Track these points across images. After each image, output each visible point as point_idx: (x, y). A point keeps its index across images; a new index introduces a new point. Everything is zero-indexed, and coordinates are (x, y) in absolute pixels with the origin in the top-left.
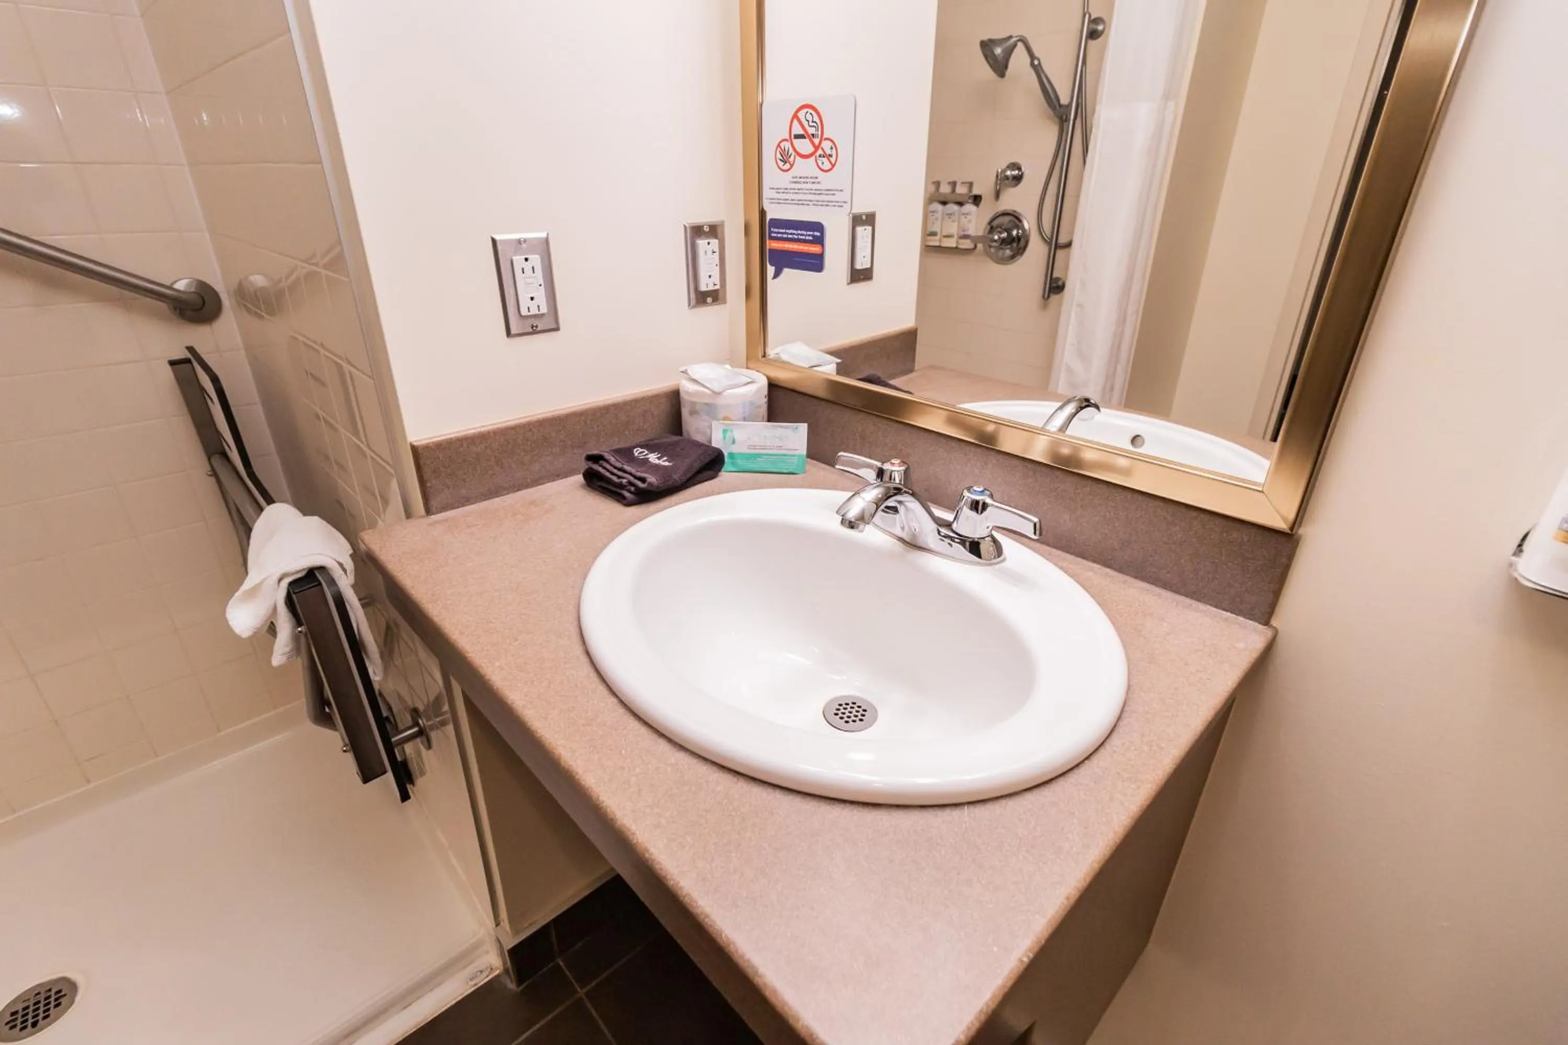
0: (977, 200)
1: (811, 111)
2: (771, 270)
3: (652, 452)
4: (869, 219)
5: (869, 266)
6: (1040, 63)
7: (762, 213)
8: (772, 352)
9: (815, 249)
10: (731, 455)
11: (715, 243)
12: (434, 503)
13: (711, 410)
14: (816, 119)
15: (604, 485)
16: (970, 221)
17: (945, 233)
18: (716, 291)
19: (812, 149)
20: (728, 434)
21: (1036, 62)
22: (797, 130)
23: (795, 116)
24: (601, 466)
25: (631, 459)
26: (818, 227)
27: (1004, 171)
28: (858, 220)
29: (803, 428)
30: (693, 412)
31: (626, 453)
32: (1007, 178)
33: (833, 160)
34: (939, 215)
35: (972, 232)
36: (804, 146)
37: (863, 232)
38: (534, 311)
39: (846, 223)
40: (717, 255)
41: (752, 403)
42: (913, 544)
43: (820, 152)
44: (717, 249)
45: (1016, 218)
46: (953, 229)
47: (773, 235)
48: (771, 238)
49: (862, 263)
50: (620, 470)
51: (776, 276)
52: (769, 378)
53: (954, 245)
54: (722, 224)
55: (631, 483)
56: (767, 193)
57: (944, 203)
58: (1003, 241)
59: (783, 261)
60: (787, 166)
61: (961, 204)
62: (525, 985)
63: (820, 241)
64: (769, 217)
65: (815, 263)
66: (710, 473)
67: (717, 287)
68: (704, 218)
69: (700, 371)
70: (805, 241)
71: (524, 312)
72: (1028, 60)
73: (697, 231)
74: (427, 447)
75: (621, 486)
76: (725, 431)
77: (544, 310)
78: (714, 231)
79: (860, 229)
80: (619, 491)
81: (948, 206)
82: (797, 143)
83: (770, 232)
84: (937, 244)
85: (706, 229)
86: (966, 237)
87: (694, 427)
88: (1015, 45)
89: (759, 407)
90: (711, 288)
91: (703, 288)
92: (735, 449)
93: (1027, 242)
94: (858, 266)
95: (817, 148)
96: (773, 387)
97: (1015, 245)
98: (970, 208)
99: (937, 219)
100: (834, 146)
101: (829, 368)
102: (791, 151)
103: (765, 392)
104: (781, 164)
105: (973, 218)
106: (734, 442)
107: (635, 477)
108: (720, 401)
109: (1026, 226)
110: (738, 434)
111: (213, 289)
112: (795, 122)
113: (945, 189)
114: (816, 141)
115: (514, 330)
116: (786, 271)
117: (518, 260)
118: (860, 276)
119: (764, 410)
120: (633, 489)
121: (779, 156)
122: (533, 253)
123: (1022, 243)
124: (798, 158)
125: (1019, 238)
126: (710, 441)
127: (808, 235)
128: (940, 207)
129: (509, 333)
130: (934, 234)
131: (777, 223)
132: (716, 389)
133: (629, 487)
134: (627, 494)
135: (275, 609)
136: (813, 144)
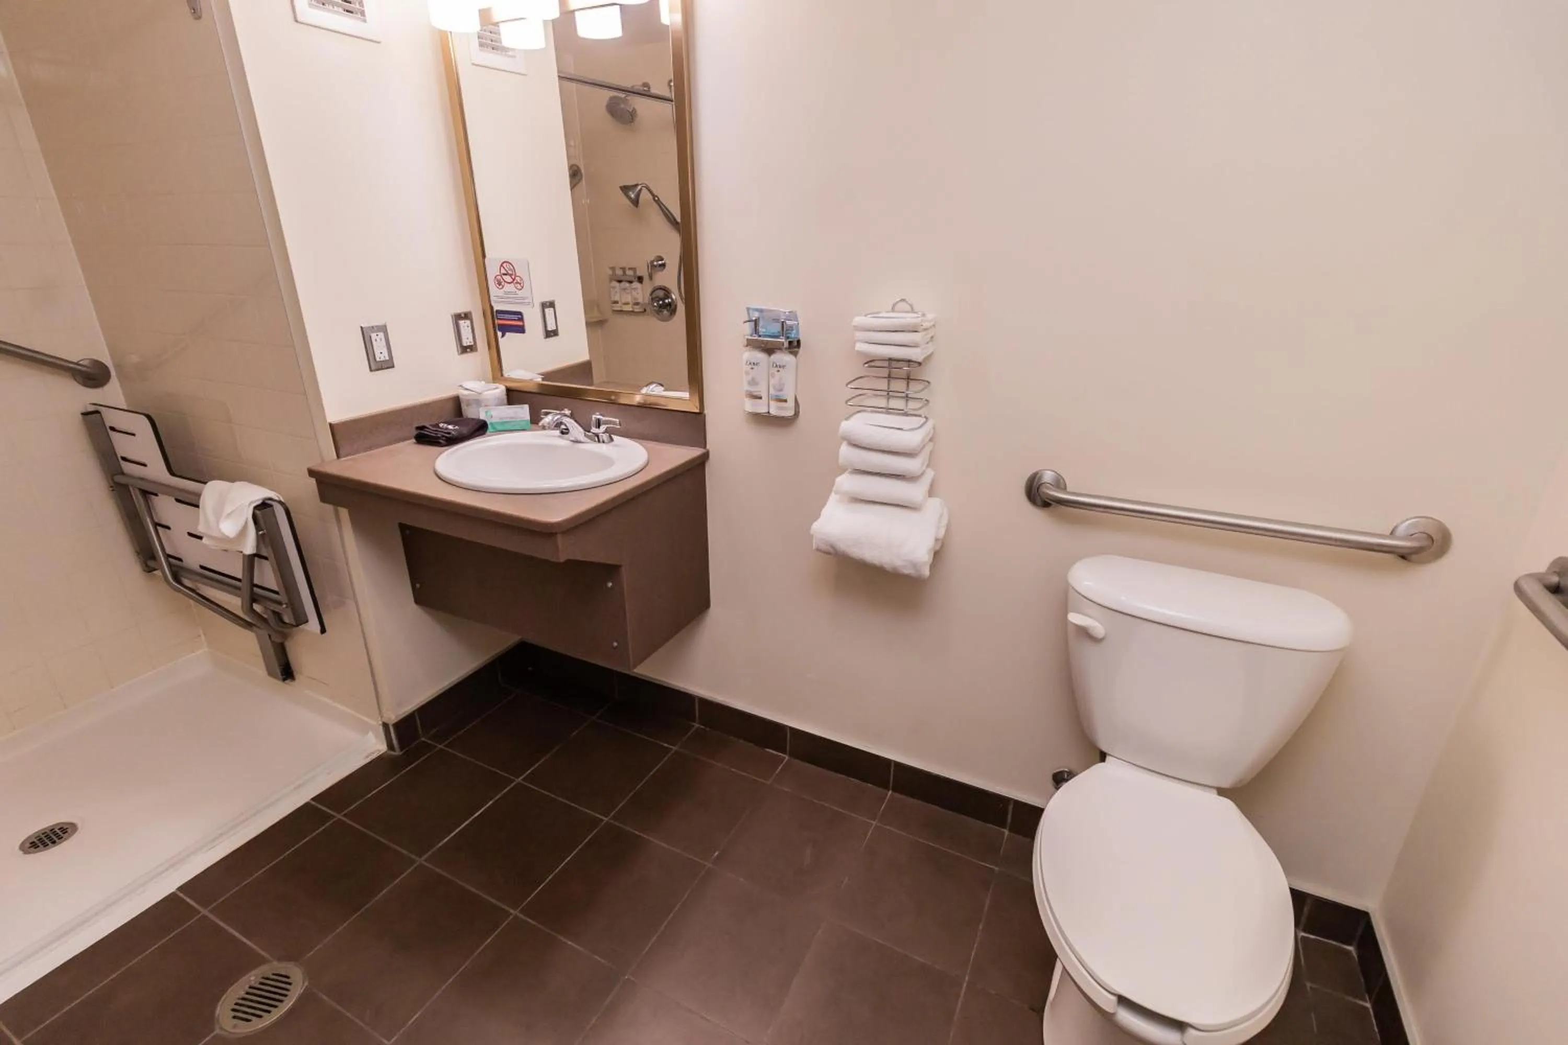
0: (640, 279)
1: (508, 264)
2: (500, 334)
3: (449, 425)
4: (552, 305)
5: (555, 328)
6: (659, 199)
7: (492, 308)
8: (506, 375)
9: (520, 323)
10: (491, 424)
11: (468, 322)
12: (342, 452)
13: (478, 403)
14: (511, 267)
15: (427, 439)
16: (638, 293)
17: (623, 301)
18: (472, 346)
19: (512, 280)
20: (489, 413)
21: (656, 199)
22: (503, 271)
23: (502, 265)
24: (425, 431)
25: (439, 427)
26: (520, 313)
27: (652, 262)
28: (544, 306)
29: (526, 407)
30: (468, 405)
31: (437, 425)
32: (656, 266)
33: (522, 285)
34: (617, 289)
35: (640, 300)
36: (508, 278)
37: (549, 312)
38: (382, 359)
39: (538, 309)
40: (470, 328)
41: (498, 398)
42: (577, 442)
43: (515, 281)
44: (470, 325)
45: (667, 292)
46: (628, 298)
47: (499, 317)
48: (498, 319)
49: (551, 327)
50: (436, 431)
51: (503, 336)
52: (506, 387)
53: (631, 309)
54: (470, 313)
55: (443, 436)
56: (492, 298)
57: (620, 281)
58: (660, 306)
59: (505, 329)
60: (501, 287)
61: (631, 282)
62: (404, 751)
63: (521, 319)
64: (495, 308)
65: (521, 330)
66: (482, 432)
67: (472, 343)
68: (461, 310)
69: (469, 385)
70: (515, 320)
71: (378, 359)
72: (651, 197)
73: (458, 317)
74: (337, 424)
75: (439, 438)
76: (486, 412)
77: (387, 358)
78: (467, 316)
79: (547, 310)
80: (438, 440)
81: (623, 284)
82: (504, 277)
83: (497, 316)
84: (619, 309)
85: (463, 315)
86: (637, 304)
87: (470, 412)
88: (640, 190)
89: (503, 400)
90: (468, 344)
91: (465, 344)
92: (493, 420)
93: (676, 306)
94: (549, 329)
95: (514, 280)
96: (509, 391)
97: (668, 308)
98: (636, 285)
99: (616, 292)
100: (522, 279)
101: (539, 379)
102: (502, 280)
103: (505, 392)
104: (498, 285)
105: (639, 291)
106: (492, 417)
107: (445, 433)
108: (481, 397)
109: (674, 297)
110: (494, 413)
111: (104, 365)
112: (502, 268)
113: (619, 272)
114: (513, 277)
115: (373, 368)
116: (507, 334)
117: (374, 336)
118: (550, 334)
119: (506, 401)
120: (444, 438)
121: (497, 283)
122: (380, 331)
123: (673, 307)
124: (506, 284)
125: (670, 304)
126: (479, 417)
127: (515, 317)
128: (617, 284)
129: (371, 370)
130: (616, 302)
131: (498, 312)
132: (479, 391)
133: (442, 438)
134: (441, 441)
135: (246, 523)
136: (512, 278)
